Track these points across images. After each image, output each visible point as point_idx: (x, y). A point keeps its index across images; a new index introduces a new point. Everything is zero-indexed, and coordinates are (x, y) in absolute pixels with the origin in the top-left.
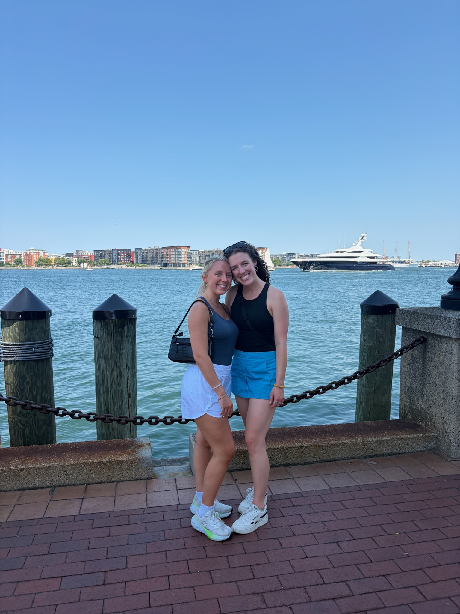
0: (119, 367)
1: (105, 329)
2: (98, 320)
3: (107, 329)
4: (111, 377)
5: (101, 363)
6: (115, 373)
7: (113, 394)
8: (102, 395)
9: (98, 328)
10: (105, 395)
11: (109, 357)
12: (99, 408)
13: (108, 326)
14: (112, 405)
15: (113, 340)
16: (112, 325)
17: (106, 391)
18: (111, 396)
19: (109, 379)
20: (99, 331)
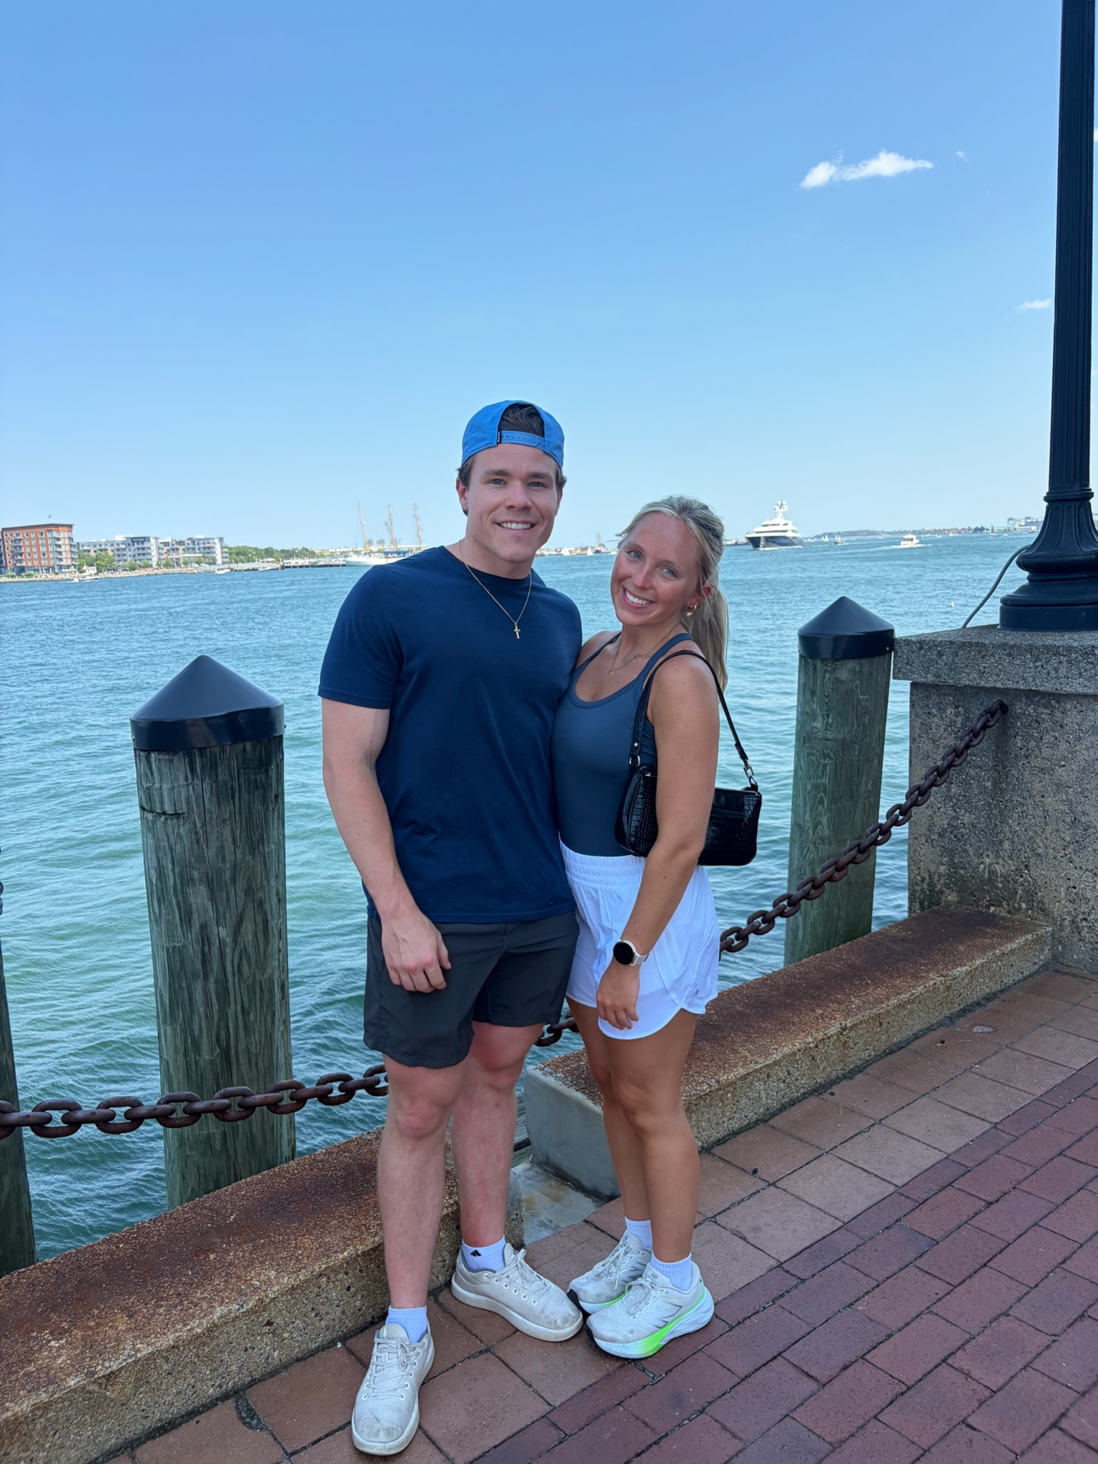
0: (261, 904)
1: (207, 780)
2: (175, 753)
3: (216, 781)
4: (235, 941)
5: (192, 901)
6: (248, 927)
7: (245, 999)
8: (202, 1010)
9: (176, 779)
10: (216, 1008)
11: (228, 874)
12: (185, 1054)
13: (219, 770)
14: (242, 1035)
15: (240, 814)
16: (234, 763)
17: (218, 994)
18: (239, 1008)
19: (228, 950)
20: (183, 790)
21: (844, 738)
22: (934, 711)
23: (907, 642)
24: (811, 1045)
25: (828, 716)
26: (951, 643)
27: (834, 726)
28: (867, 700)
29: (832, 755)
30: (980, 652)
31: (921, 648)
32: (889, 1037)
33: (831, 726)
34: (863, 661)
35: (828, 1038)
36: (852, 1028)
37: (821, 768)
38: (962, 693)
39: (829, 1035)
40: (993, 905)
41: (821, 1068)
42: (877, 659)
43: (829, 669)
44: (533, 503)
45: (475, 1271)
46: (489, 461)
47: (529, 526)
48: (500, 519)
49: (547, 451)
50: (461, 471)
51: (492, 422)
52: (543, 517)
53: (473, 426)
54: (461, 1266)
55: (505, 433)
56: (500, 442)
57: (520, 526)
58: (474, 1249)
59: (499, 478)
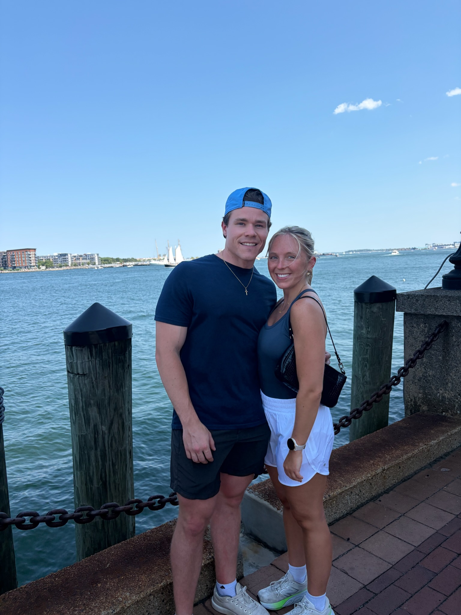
0: (121, 415)
1: (98, 359)
2: (84, 347)
3: (102, 359)
4: (109, 432)
5: (90, 413)
6: (115, 426)
7: (114, 459)
8: (94, 464)
9: (84, 359)
10: (100, 463)
11: (106, 401)
12: (86, 484)
13: (103, 354)
14: (112, 474)
15: (112, 374)
16: (110, 351)
17: (101, 456)
18: (111, 463)
19: (106, 437)
20: (87, 363)
21: (376, 338)
22: (415, 325)
23: (402, 295)
24: (370, 478)
25: (368, 328)
26: (422, 295)
27: (371, 332)
28: (385, 321)
29: (370, 345)
30: (435, 299)
31: (409, 298)
32: (403, 474)
33: (370, 332)
34: (383, 304)
35: (377, 474)
36: (387, 469)
37: (365, 351)
38: (427, 317)
39: (377, 473)
40: (444, 412)
41: (374, 488)
42: (389, 303)
43: (368, 307)
44: (257, 234)
45: (222, 596)
46: (237, 215)
47: (254, 244)
48: (242, 241)
49: (265, 211)
50: (224, 218)
51: (240, 196)
52: (261, 240)
53: (231, 198)
54: (216, 593)
55: (246, 202)
56: (244, 206)
57: (251, 244)
58: (222, 585)
59: (242, 222)
